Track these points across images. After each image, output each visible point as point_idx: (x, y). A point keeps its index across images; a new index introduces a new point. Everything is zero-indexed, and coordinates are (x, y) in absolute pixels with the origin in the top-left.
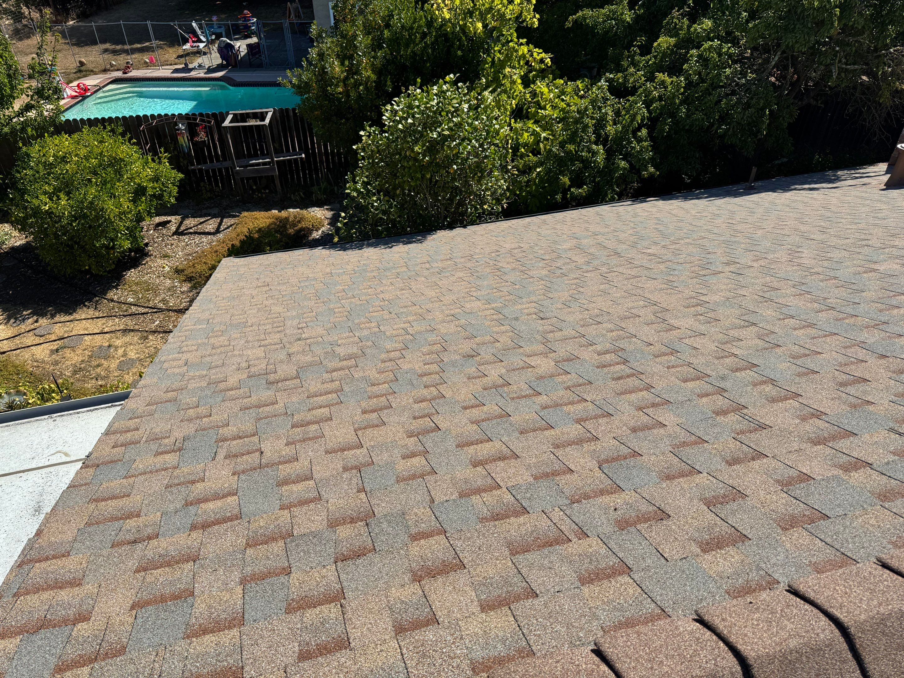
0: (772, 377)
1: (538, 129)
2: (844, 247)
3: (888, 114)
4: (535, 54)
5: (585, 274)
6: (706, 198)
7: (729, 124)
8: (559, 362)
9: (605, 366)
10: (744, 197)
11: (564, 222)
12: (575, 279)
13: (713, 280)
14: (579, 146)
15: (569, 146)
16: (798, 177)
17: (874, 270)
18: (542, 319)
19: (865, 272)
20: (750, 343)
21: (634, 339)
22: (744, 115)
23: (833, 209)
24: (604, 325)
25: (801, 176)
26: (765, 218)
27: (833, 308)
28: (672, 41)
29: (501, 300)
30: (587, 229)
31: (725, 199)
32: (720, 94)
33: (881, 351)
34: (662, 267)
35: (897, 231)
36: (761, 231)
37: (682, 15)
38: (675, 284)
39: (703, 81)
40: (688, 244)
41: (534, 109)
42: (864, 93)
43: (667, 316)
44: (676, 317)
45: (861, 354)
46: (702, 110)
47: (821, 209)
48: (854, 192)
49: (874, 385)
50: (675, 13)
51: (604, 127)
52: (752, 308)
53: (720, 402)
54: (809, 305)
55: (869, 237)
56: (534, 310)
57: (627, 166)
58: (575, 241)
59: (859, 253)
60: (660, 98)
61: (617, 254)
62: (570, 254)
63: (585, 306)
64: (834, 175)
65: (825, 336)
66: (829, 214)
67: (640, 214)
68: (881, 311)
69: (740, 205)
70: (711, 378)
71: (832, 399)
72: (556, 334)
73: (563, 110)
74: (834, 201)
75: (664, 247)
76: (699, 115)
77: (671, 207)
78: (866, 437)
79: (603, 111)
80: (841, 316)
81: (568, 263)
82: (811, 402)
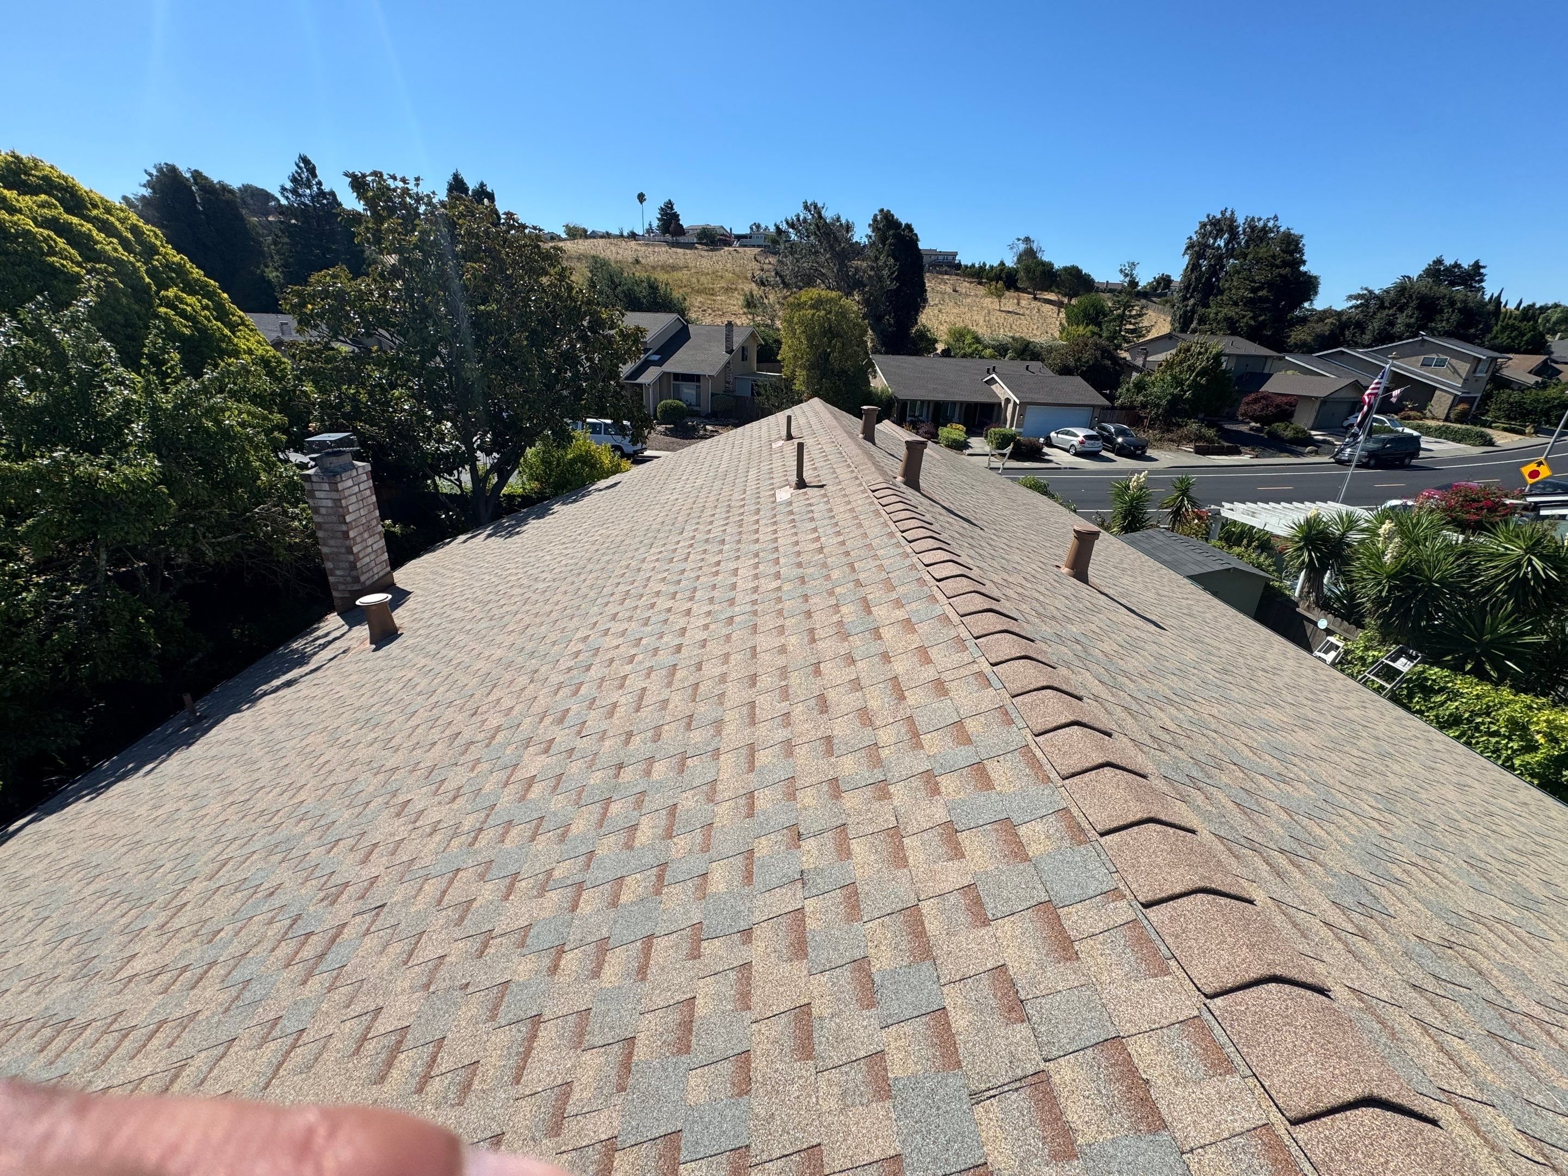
2: (449, 761)
6: (135, 769)
10: (204, 740)
23: (356, 703)
31: (175, 757)
35: (471, 704)
36: (305, 793)
40: (206, 895)
47: (340, 710)
48: (348, 666)
55: (455, 728)
59: (478, 761)
66: (361, 715)
69: (214, 758)
74: (342, 690)
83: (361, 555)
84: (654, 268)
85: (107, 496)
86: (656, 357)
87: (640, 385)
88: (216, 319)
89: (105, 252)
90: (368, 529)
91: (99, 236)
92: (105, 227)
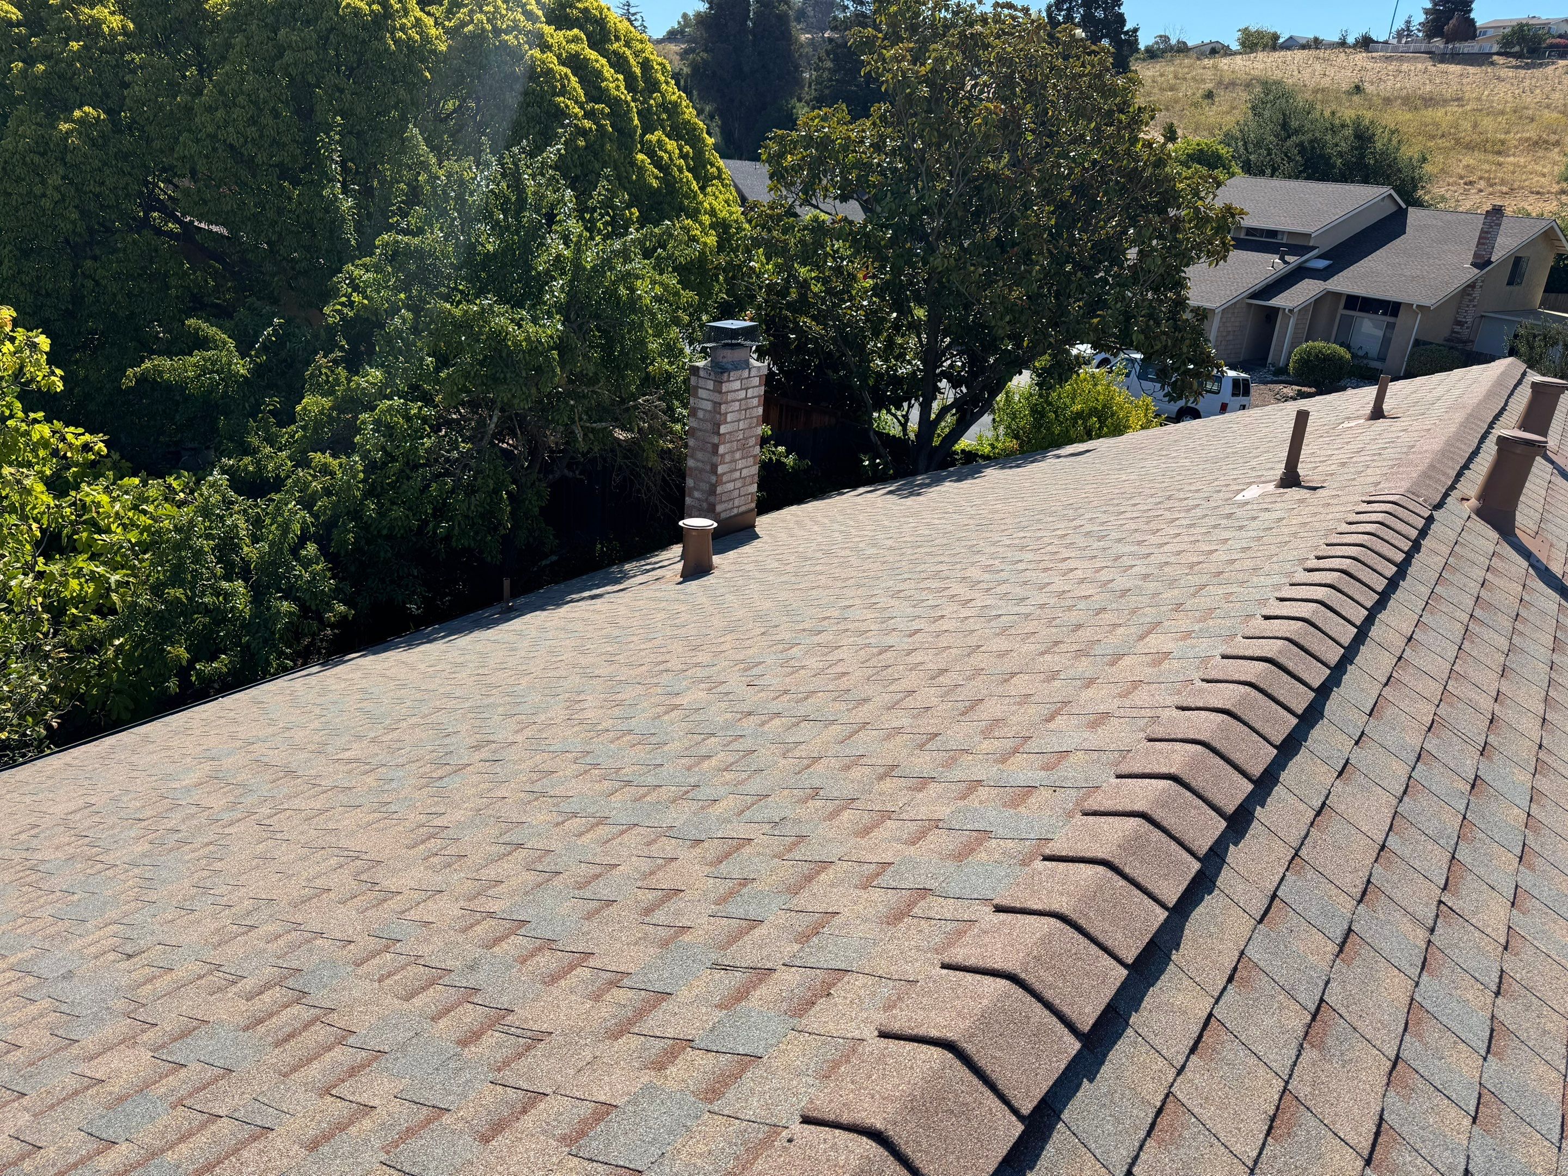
0: (549, 935)
1: (101, 570)
2: (638, 679)
3: (664, 479)
4: (70, 437)
5: (227, 831)
6: (443, 637)
7: (451, 519)
8: (163, 1046)
9: (261, 1021)
10: (500, 627)
11: (187, 732)
12: (207, 844)
13: (454, 783)
14: (192, 589)
15: (172, 591)
16: (574, 581)
17: (676, 707)
18: (129, 956)
19: (666, 713)
20: (514, 882)
21: (319, 942)
22: (469, 504)
23: (622, 622)
24: (261, 931)
25: (578, 579)
26: (532, 655)
27: (628, 783)
28: (326, 402)
29: (34, 941)
30: (233, 737)
31: (473, 635)
32: (424, 478)
33: (694, 834)
34: (370, 780)
35: (699, 642)
36: (527, 678)
37: (336, 362)
38: (393, 808)
39: (394, 459)
40: (413, 726)
41: (85, 535)
42: (626, 457)
43: (379, 874)
44: (395, 871)
45: (668, 847)
46: (403, 502)
47: (606, 625)
48: (647, 592)
49: (687, 896)
50: (320, 359)
51: (236, 548)
52: (515, 817)
53: (470, 1016)
54: (597, 786)
55: (668, 657)
56: (112, 941)
57: (294, 608)
58: (207, 767)
59: (657, 685)
60: (327, 492)
61: (291, 773)
62: (196, 796)
63: (224, 900)
64: (621, 572)
65: (622, 833)
66: (616, 633)
67: (334, 687)
68: (689, 769)
69: (495, 642)
70: (452, 975)
71: (636, 944)
72: (158, 983)
73: (147, 529)
74: (623, 611)
75: (373, 741)
76: (398, 512)
77: (386, 665)
78: (684, 994)
79: (229, 522)
80: (642, 791)
81: (193, 816)
82: (606, 960)
83: (725, 479)
84: (1388, 101)
85: (510, 354)
86: (1322, 264)
87: (1275, 311)
88: (689, 170)
89: (607, 90)
90: (743, 448)
91: (608, 72)
92: (619, 63)
